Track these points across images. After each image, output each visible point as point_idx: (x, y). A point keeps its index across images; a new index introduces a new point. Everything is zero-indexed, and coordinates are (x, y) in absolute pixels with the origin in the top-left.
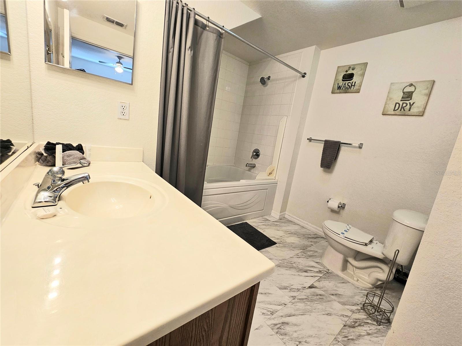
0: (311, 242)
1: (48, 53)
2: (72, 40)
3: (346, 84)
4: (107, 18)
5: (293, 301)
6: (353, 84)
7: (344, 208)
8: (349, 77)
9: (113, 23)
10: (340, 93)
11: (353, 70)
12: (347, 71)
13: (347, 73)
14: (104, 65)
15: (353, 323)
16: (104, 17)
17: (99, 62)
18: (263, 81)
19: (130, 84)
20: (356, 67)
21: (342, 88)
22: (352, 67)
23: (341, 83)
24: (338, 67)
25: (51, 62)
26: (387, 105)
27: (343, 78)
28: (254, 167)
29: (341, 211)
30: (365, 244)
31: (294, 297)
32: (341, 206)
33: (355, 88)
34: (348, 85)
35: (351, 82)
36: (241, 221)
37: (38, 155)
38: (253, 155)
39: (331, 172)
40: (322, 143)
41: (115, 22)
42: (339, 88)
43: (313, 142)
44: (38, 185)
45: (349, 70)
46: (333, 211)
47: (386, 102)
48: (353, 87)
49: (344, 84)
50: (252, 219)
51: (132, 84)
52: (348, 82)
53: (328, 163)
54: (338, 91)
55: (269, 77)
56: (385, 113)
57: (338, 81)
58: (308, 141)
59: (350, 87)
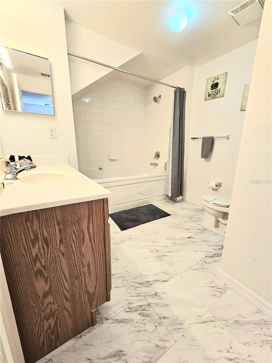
0: (198, 213)
1: (8, 104)
2: (22, 93)
3: (214, 92)
4: (42, 73)
5: (174, 245)
6: (219, 91)
7: (220, 186)
8: (215, 86)
9: (46, 76)
10: (210, 99)
11: (217, 80)
12: (213, 82)
13: (214, 83)
14: (49, 106)
15: (213, 255)
16: (39, 73)
17: (45, 104)
18: (155, 100)
19: (53, 116)
20: (220, 77)
21: (211, 95)
22: (217, 77)
23: (210, 91)
24: (207, 79)
25: (11, 110)
26: (243, 103)
27: (211, 87)
28: (157, 165)
29: (219, 189)
30: (227, 206)
31: (175, 243)
32: (218, 185)
33: (220, 94)
34: (215, 92)
35: (217, 89)
36: (148, 203)
37: (7, 163)
38: (155, 157)
39: (209, 161)
40: (201, 140)
41: (47, 75)
42: (209, 95)
43: (196, 140)
44: (5, 172)
45: (215, 80)
46: (213, 189)
47: (242, 101)
48: (218, 93)
49: (212, 92)
50: (156, 202)
51: (54, 115)
52: (215, 89)
53: (207, 154)
54: (209, 98)
55: (160, 96)
56: (242, 109)
57: (208, 90)
58: (192, 139)
59: (217, 94)
